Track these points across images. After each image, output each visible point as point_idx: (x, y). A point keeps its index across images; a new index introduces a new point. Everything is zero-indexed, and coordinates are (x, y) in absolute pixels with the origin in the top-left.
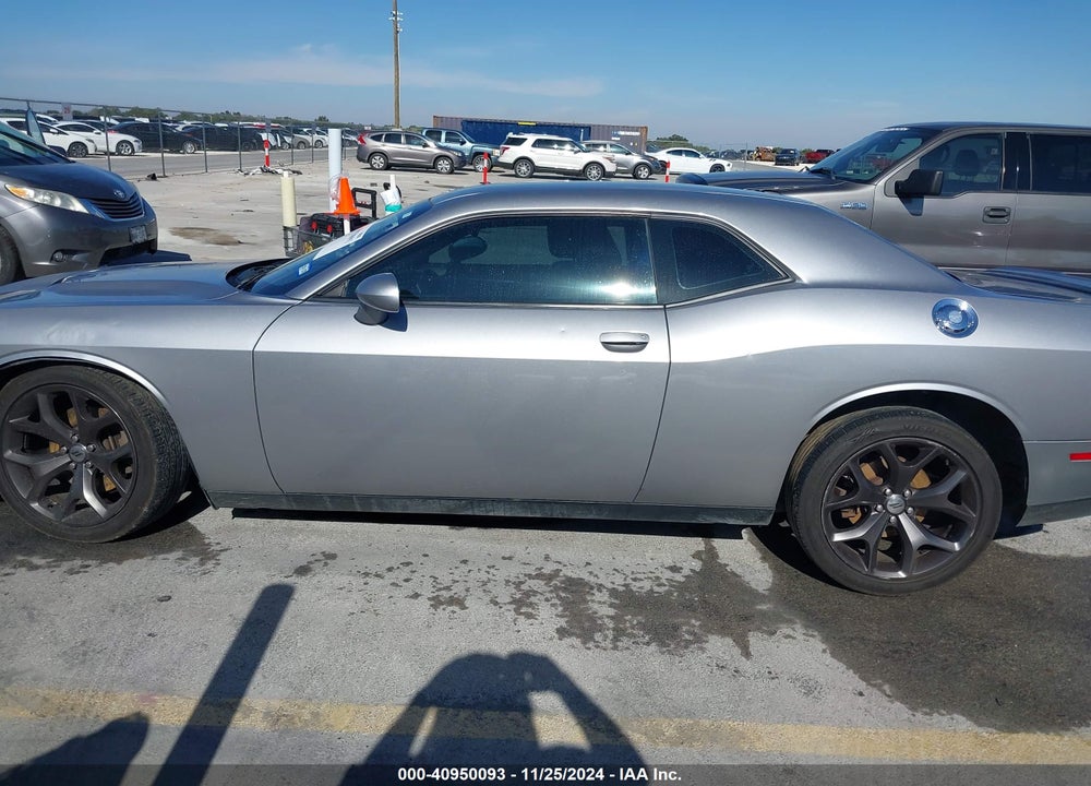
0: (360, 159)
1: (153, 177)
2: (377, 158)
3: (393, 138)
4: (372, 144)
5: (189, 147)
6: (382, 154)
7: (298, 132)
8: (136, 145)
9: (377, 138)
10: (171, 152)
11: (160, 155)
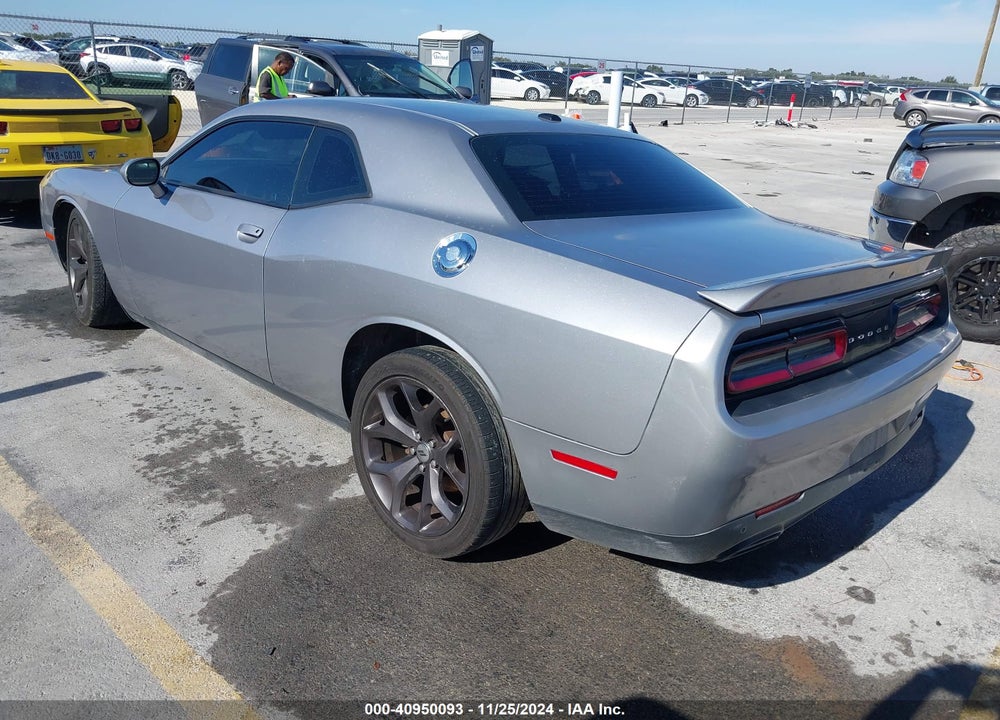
0: (897, 116)
1: (665, 124)
2: (915, 115)
3: (938, 95)
4: (913, 101)
5: (753, 101)
6: (922, 111)
7: (879, 89)
8: (700, 98)
9: (920, 95)
10: (739, 106)
11: (727, 108)
